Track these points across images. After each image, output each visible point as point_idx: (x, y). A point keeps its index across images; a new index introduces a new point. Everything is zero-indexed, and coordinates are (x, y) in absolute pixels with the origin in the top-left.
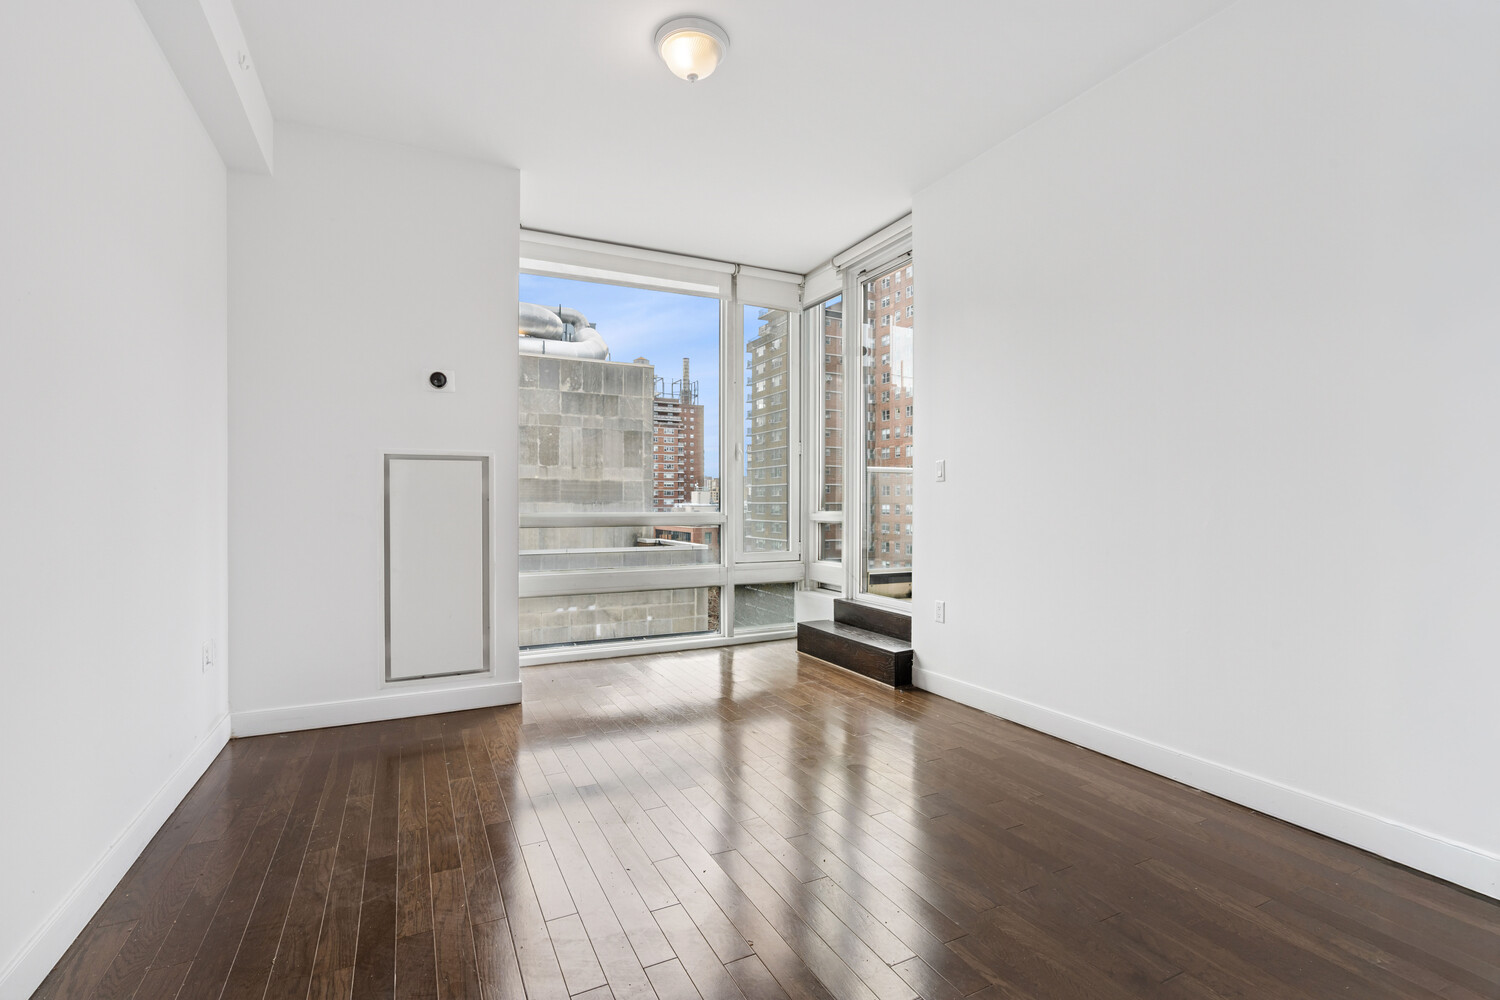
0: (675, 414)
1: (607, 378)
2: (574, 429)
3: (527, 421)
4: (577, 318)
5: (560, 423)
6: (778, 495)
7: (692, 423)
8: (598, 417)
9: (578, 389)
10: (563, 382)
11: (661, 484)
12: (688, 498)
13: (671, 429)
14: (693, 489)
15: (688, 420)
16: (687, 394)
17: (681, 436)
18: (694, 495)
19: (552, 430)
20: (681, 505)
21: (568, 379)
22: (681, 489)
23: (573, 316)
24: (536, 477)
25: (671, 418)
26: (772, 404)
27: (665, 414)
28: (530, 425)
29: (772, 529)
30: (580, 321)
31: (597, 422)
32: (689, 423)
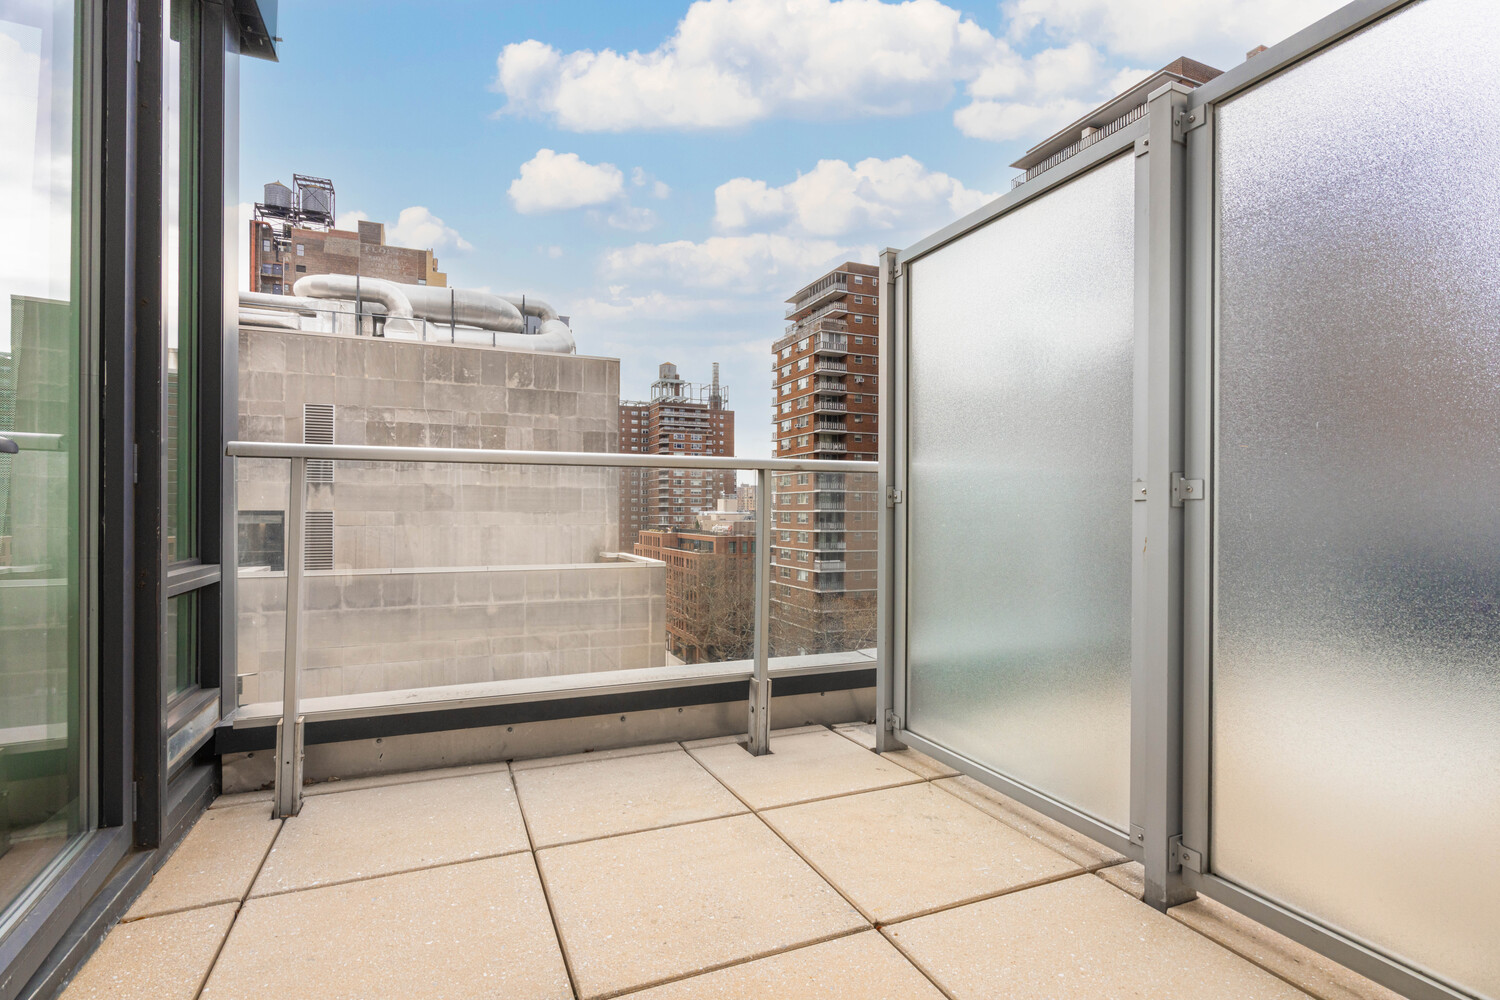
0: (703, 420)
1: (563, 373)
2: (523, 430)
3: (467, 420)
4: (544, 310)
5: (506, 423)
6: (804, 503)
7: (721, 430)
8: (552, 416)
9: (528, 385)
10: (511, 377)
11: (687, 492)
12: (715, 506)
13: (699, 436)
14: (719, 497)
15: (718, 426)
16: (716, 400)
17: (709, 443)
18: (721, 502)
19: (496, 431)
20: (706, 513)
21: (517, 374)
22: (709, 497)
23: (539, 308)
24: (478, 483)
25: (699, 424)
26: (798, 407)
27: (693, 420)
28: (470, 425)
29: (798, 539)
30: (547, 313)
31: (551, 422)
32: (718, 429)
